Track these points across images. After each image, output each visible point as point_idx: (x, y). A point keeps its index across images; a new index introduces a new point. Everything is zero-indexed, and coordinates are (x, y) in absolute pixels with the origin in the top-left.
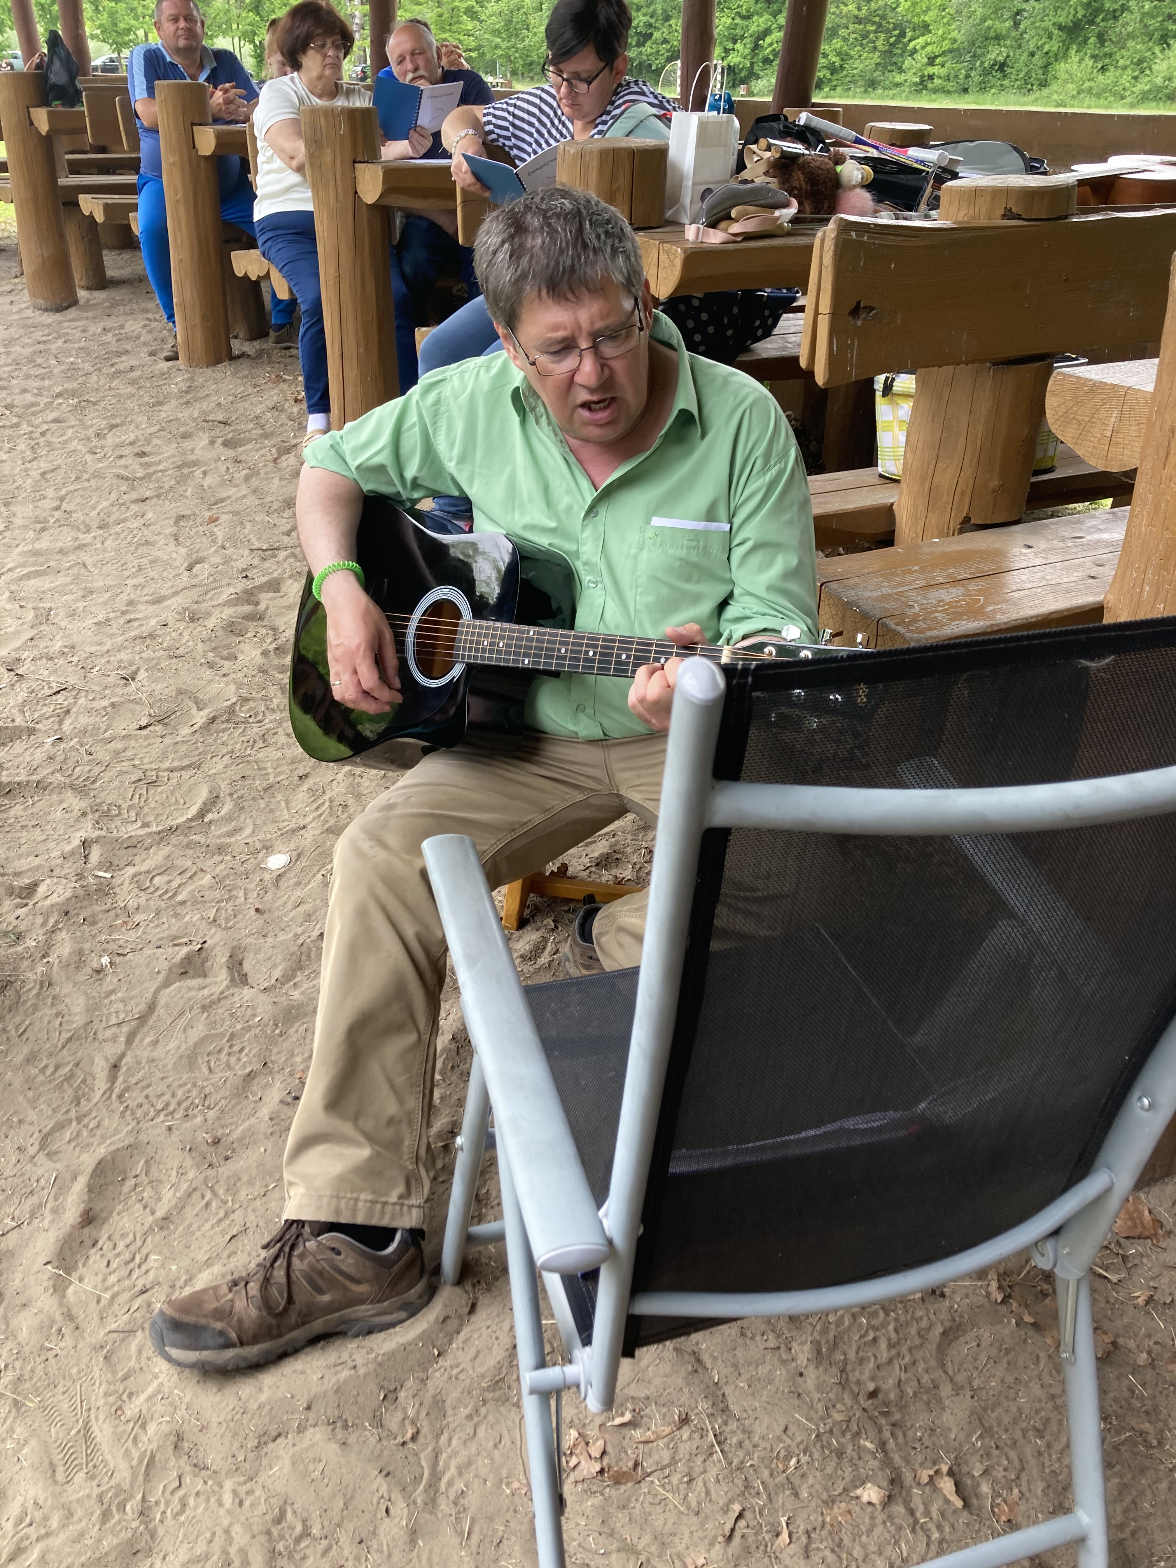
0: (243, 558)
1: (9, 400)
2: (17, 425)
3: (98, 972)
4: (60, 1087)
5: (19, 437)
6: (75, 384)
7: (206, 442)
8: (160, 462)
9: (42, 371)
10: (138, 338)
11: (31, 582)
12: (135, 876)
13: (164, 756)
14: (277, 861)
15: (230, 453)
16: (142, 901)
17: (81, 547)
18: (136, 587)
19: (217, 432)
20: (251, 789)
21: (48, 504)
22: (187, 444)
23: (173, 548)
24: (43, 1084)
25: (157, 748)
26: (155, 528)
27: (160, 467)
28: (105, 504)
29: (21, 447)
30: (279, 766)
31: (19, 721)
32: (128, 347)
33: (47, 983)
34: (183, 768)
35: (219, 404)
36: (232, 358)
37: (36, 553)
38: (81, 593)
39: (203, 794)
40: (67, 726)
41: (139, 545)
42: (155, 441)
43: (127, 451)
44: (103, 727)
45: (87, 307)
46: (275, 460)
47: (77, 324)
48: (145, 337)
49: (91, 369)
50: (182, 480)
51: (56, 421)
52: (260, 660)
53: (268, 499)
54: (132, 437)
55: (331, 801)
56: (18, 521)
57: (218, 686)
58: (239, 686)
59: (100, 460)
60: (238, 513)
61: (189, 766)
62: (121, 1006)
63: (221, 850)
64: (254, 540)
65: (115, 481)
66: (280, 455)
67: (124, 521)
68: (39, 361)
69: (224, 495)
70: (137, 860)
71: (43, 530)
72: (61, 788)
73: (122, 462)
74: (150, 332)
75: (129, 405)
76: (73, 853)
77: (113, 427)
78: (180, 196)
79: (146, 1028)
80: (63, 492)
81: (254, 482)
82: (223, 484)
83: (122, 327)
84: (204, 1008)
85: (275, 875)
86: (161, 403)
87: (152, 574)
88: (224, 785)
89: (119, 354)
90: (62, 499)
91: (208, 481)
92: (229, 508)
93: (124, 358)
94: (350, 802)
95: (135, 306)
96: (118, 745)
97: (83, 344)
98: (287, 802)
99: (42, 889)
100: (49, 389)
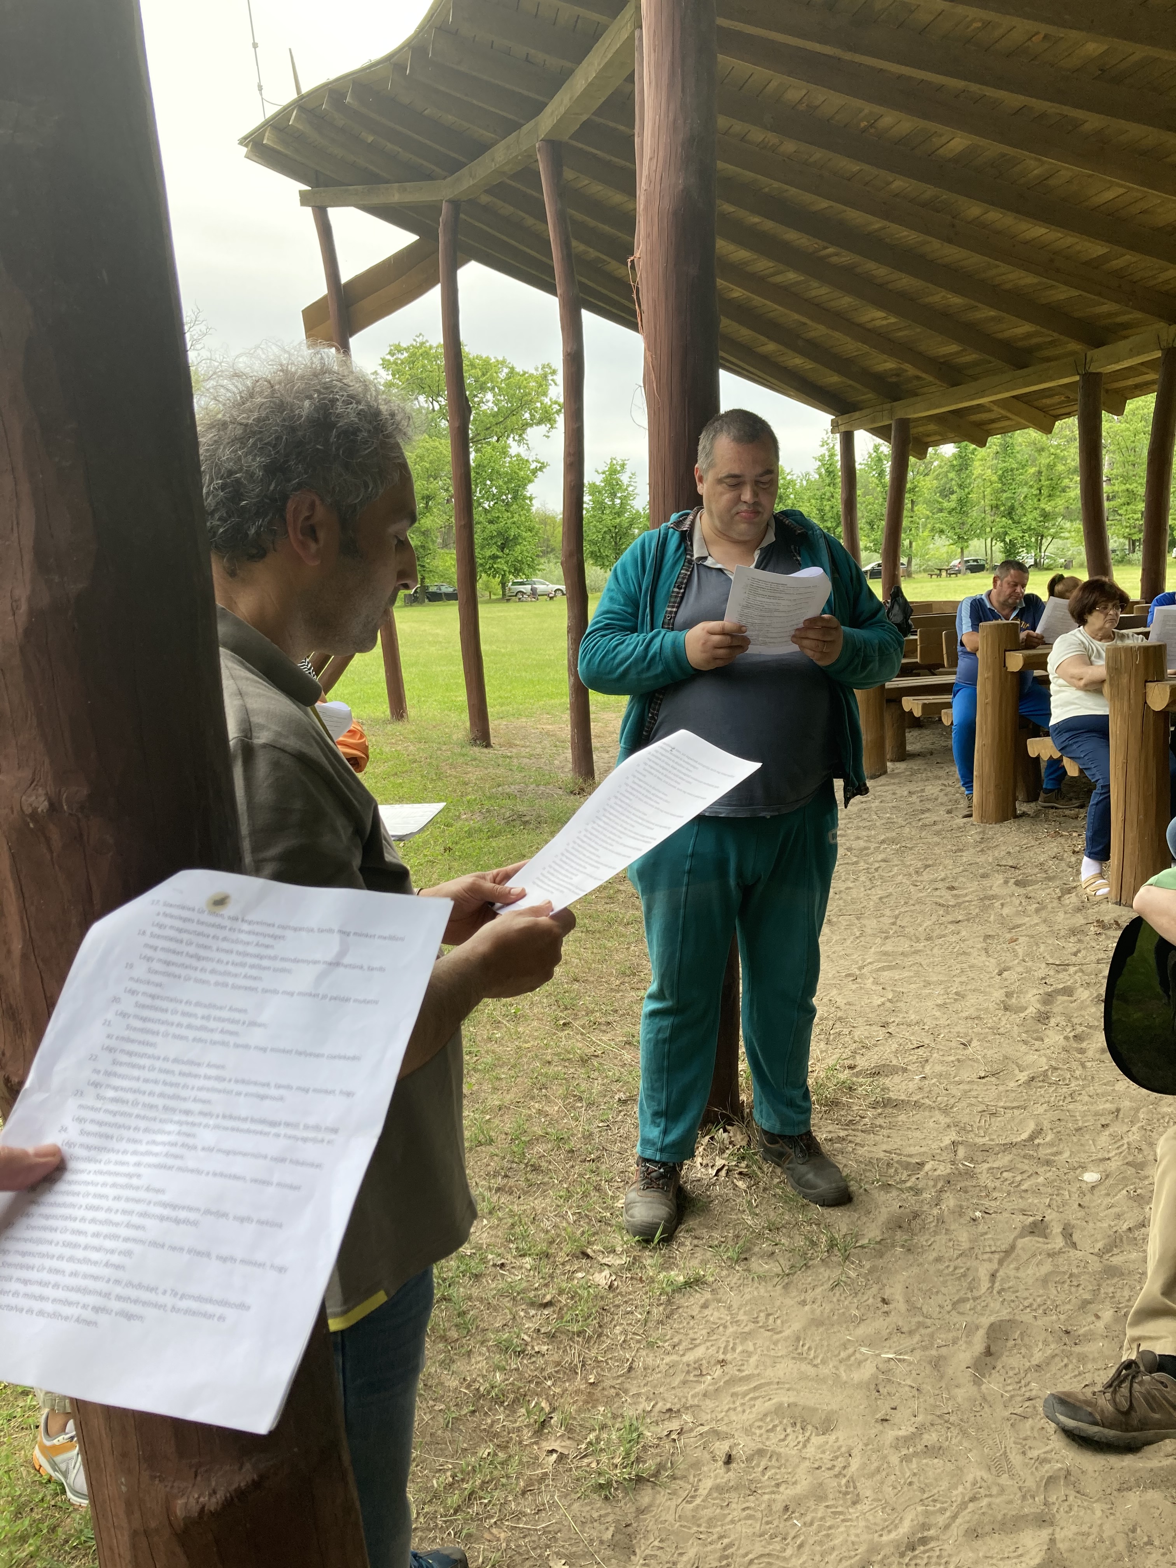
0: (1041, 970)
1: (848, 845)
2: (856, 863)
3: (974, 1220)
4: (959, 1279)
5: (860, 871)
6: (894, 834)
7: (1002, 881)
8: (966, 895)
9: (868, 824)
10: (936, 799)
11: (886, 973)
12: (990, 1169)
13: (999, 1098)
14: (1091, 1177)
15: (1022, 891)
16: (998, 1183)
17: (916, 952)
18: (962, 983)
19: (1009, 874)
20: (1065, 1127)
21: (887, 920)
22: (986, 883)
23: (984, 958)
24: (948, 1275)
25: (993, 1092)
26: (970, 943)
27: (967, 899)
28: (929, 923)
29: (863, 878)
30: (1086, 1116)
31: (894, 1062)
32: (929, 806)
33: (941, 1220)
34: (1013, 1108)
35: (1009, 853)
36: (1016, 817)
37: (886, 954)
38: (922, 984)
39: (1031, 1126)
40: (927, 1069)
41: (958, 955)
42: (961, 879)
43: (940, 885)
44: (953, 1074)
45: (894, 775)
46: (1059, 898)
47: (887, 788)
48: (943, 799)
49: (904, 823)
50: (985, 909)
51: (884, 861)
52: (1062, 1042)
53: (1056, 928)
54: (943, 875)
55: (1128, 1143)
56: (868, 931)
57: (1032, 1057)
58: (1049, 1059)
59: (920, 891)
60: (1032, 937)
61: (1018, 1107)
62: (992, 1243)
63: (1048, 1163)
64: (1048, 957)
65: (934, 906)
66: (1063, 895)
67: (944, 936)
68: (865, 816)
69: (1019, 922)
70: (989, 1159)
71: (886, 938)
72: (931, 1108)
73: (937, 893)
74: (946, 795)
75: (937, 850)
76: (946, 1148)
77: (927, 866)
78: (989, 699)
79: (1010, 1259)
80: (897, 912)
81: (1044, 914)
82: (1018, 913)
83: (923, 791)
84: (1049, 1255)
85: (1090, 1186)
86: (961, 850)
87: (971, 975)
88: (1045, 1123)
89: (923, 812)
90: (897, 917)
91: (1006, 911)
92: (1025, 932)
93: (927, 815)
94: (1144, 1147)
95: (929, 774)
96: (967, 1087)
97: (894, 804)
98: (1094, 1140)
99: (927, 1167)
100: (874, 837)
